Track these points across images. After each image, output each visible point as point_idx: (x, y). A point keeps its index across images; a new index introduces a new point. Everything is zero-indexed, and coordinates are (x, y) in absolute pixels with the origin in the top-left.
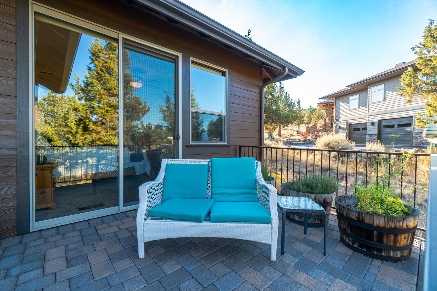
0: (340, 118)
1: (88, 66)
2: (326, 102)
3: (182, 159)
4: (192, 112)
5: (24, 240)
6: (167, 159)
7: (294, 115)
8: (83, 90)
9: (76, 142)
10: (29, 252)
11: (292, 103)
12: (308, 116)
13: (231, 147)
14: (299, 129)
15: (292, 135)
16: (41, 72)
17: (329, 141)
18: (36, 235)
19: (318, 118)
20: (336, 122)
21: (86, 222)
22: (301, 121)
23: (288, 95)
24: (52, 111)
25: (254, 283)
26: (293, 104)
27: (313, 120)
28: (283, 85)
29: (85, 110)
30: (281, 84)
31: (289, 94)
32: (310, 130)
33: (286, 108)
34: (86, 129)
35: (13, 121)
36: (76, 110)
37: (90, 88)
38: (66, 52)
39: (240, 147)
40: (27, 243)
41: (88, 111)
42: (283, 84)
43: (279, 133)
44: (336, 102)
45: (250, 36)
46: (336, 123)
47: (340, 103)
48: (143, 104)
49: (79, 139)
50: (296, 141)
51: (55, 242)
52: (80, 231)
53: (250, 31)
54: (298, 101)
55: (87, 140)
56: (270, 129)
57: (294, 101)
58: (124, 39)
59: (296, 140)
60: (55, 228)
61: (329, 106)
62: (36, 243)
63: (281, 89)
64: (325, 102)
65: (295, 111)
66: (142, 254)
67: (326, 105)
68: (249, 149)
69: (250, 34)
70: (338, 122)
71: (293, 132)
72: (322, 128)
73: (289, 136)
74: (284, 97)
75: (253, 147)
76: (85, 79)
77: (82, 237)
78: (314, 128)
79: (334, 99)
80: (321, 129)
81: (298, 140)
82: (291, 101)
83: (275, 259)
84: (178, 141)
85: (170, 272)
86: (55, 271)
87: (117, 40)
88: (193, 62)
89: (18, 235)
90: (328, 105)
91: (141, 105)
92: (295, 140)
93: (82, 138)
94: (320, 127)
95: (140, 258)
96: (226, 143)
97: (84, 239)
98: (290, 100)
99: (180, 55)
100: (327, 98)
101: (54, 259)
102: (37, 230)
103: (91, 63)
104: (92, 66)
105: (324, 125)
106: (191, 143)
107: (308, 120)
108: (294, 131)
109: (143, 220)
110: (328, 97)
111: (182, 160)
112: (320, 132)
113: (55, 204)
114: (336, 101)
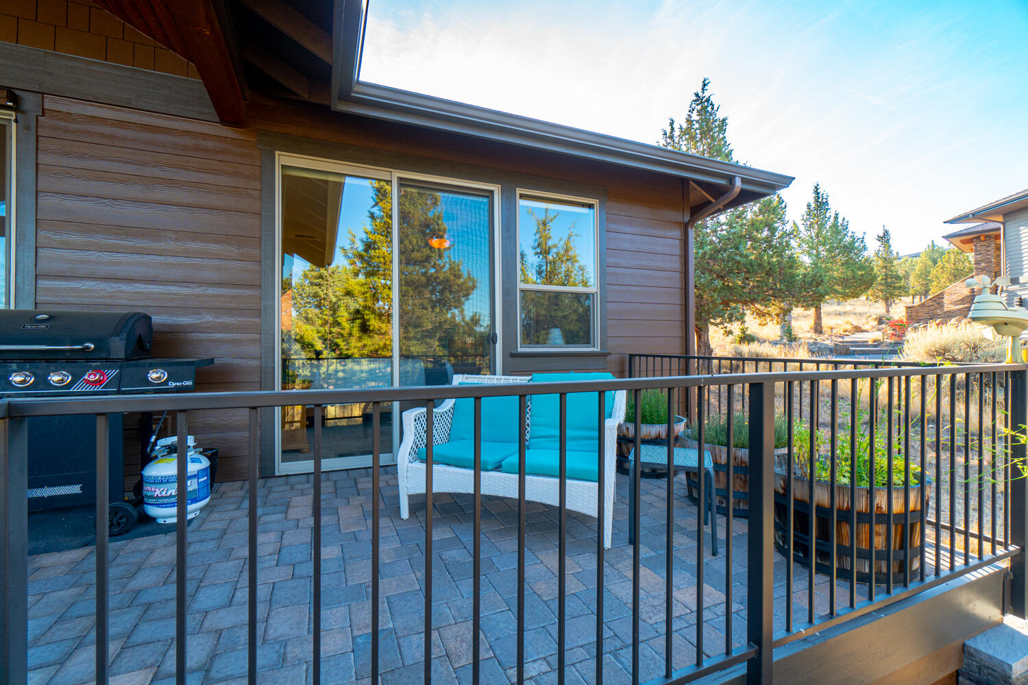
0: (1022, 274)
1: (369, 211)
2: (973, 230)
3: (503, 375)
4: (522, 291)
5: (268, 485)
6: (461, 376)
7: (862, 275)
8: (361, 257)
9: (349, 352)
10: (272, 496)
11: (853, 242)
12: (921, 274)
13: (609, 357)
14: (888, 311)
15: (858, 329)
16: (297, 236)
17: (944, 343)
18: (282, 480)
19: (955, 276)
20: (1008, 288)
21: (345, 472)
22: (895, 288)
23: (840, 220)
24: (316, 295)
25: (552, 566)
26: (857, 244)
27: (935, 283)
28: (825, 196)
29: (364, 294)
30: (818, 193)
31: (844, 219)
32: (920, 314)
33: (835, 257)
34: (365, 329)
35: (257, 320)
36: (349, 293)
37: (372, 252)
38: (327, 204)
39: (631, 356)
40: (270, 487)
41: (368, 295)
42: (825, 193)
43: (816, 323)
44: (1007, 228)
45: (707, 94)
46: (1006, 291)
47: (1022, 228)
48: (465, 276)
49: (354, 346)
50: (867, 346)
51: (303, 491)
52: (335, 482)
53: (706, 82)
54: (881, 235)
55: (367, 348)
56: (769, 315)
57: (861, 236)
58: (400, 179)
59: (867, 342)
60: (304, 476)
61: (985, 240)
62: (281, 489)
63: (818, 207)
64: (970, 231)
65: (864, 262)
66: (405, 514)
67: (973, 239)
68: (654, 361)
69: (706, 87)
70: (1017, 287)
71: (864, 321)
72: (961, 306)
73: (847, 333)
74: (828, 227)
75: (670, 357)
76: (364, 236)
77: (336, 489)
78: (933, 308)
79: (1001, 219)
80: (958, 310)
81: (874, 342)
82: (851, 237)
83: (610, 547)
84: (495, 347)
85: (437, 539)
86: (300, 518)
87: (389, 182)
88: (522, 196)
89: (262, 478)
90: (982, 238)
91: (459, 277)
92: (864, 344)
93: (359, 344)
94: (956, 303)
95: (403, 519)
96: (597, 349)
97: (338, 491)
98: (850, 234)
99: (496, 188)
100: (970, 219)
101: (299, 506)
102: (283, 474)
103: (373, 206)
104: (376, 210)
105: (967, 296)
106: (520, 350)
107: (922, 285)
108: (870, 319)
109: (407, 461)
110: (973, 215)
111: (501, 377)
112: (955, 317)
113: (308, 445)
114: (1007, 224)
